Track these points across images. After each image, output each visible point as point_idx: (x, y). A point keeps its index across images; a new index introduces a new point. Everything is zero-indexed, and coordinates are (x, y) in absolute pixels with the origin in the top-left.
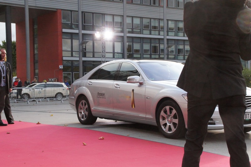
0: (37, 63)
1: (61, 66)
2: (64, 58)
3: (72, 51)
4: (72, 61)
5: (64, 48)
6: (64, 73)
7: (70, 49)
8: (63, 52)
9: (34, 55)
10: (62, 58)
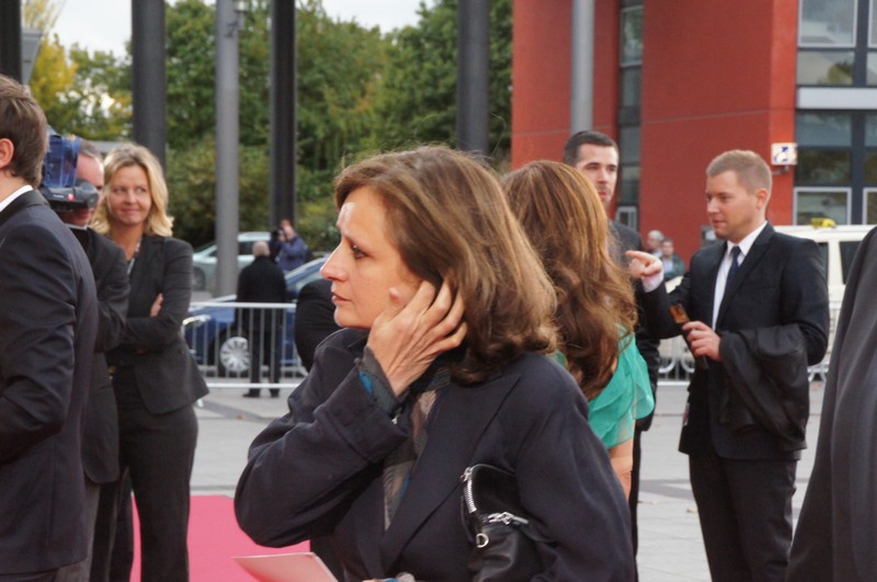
0: (637, 124)
1: (785, 149)
2: (809, 98)
3: (862, 50)
4: (858, 117)
5: (809, 30)
6: (800, 194)
7: (848, 40)
8: (802, 56)
9: (620, 72)
10: (795, 98)
